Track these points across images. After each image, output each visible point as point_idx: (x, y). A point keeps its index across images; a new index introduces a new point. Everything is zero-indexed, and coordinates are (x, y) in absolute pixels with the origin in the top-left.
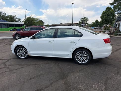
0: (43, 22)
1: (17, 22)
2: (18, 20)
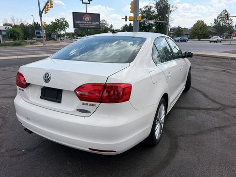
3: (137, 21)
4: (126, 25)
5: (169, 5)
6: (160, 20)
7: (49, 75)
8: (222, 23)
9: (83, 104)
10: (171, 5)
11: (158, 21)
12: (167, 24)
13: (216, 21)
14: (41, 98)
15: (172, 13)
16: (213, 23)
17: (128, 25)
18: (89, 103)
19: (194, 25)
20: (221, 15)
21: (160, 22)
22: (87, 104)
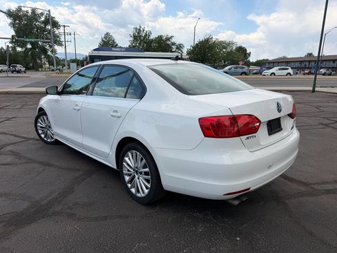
0: (248, 52)
1: (173, 52)
2: (177, 48)
7: (280, 104)
14: (270, 134)
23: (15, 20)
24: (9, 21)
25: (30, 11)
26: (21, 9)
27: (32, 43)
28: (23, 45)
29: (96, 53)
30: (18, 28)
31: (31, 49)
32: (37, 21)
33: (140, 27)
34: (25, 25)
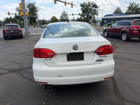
3: (26, 15)
4: (8, 18)
5: (36, 7)
6: (32, 15)
7: (77, 45)
8: (64, 18)
9: (100, 57)
10: (37, 7)
11: (31, 16)
12: (37, 18)
13: (61, 17)
14: (68, 60)
15: (38, 11)
16: (60, 18)
17: (9, 18)
18: (103, 55)
19: (51, 19)
20: (63, 14)
21: (32, 16)
22: (102, 56)
23: (82, 7)
24: (81, 8)
25: (88, 3)
26: (85, 3)
27: (87, 15)
28: (84, 16)
29: (105, 17)
30: (83, 10)
31: (86, 17)
32: (90, 6)
33: (133, 2)
34: (86, 8)
